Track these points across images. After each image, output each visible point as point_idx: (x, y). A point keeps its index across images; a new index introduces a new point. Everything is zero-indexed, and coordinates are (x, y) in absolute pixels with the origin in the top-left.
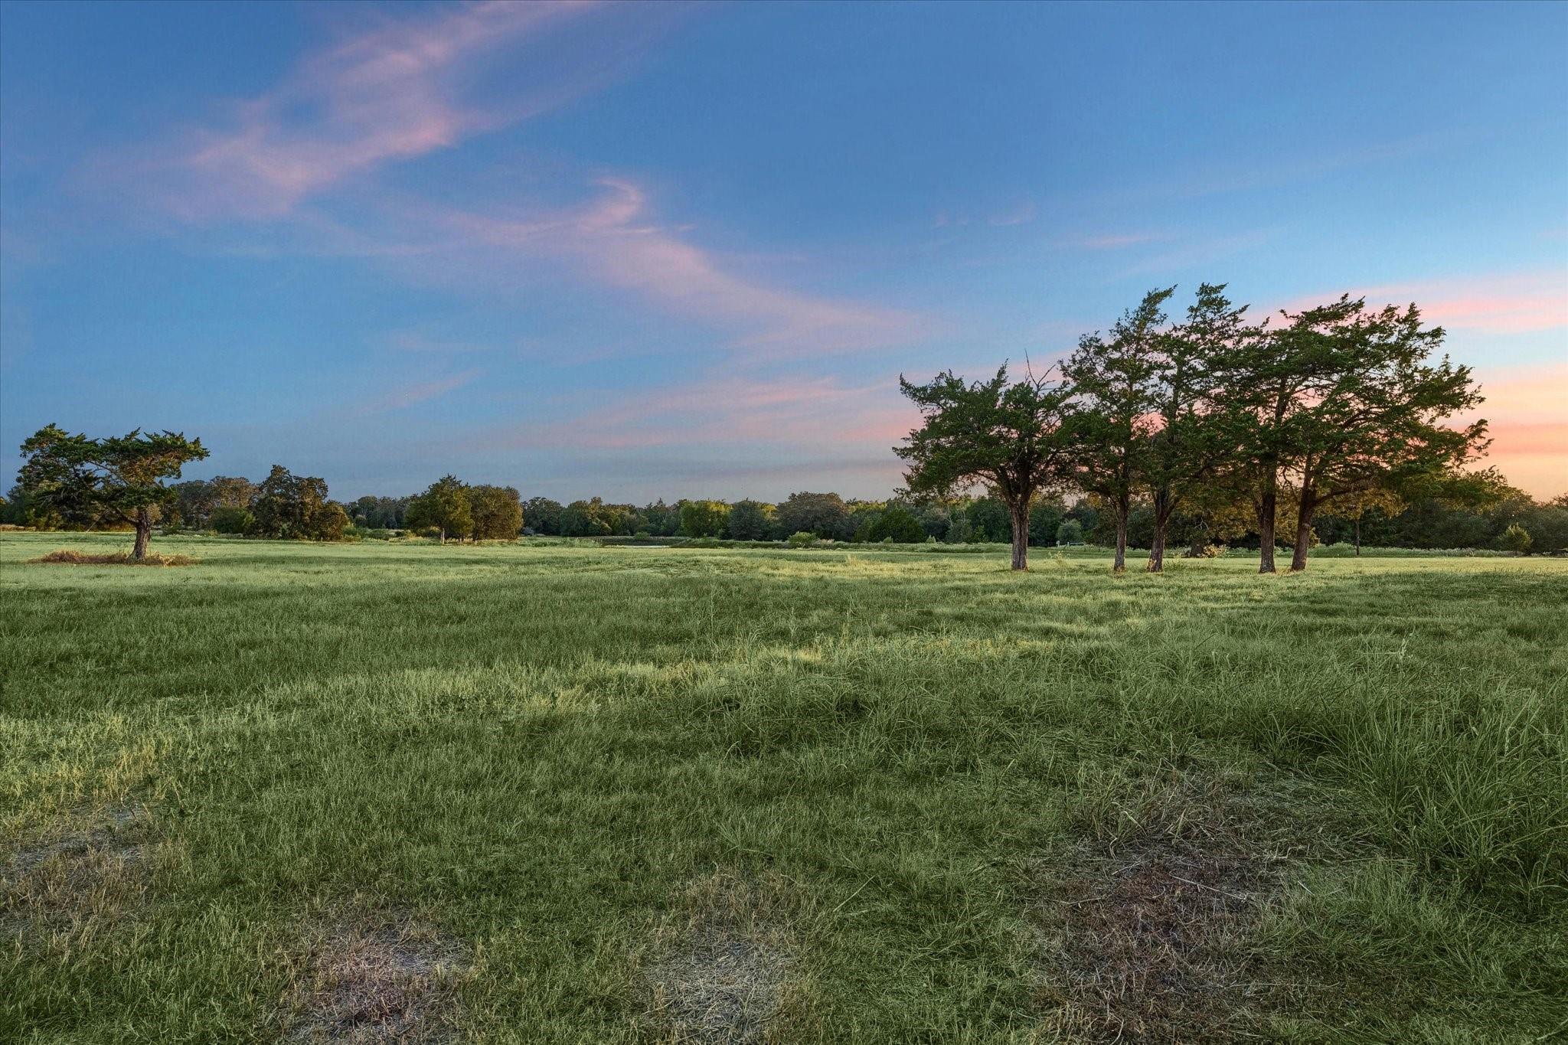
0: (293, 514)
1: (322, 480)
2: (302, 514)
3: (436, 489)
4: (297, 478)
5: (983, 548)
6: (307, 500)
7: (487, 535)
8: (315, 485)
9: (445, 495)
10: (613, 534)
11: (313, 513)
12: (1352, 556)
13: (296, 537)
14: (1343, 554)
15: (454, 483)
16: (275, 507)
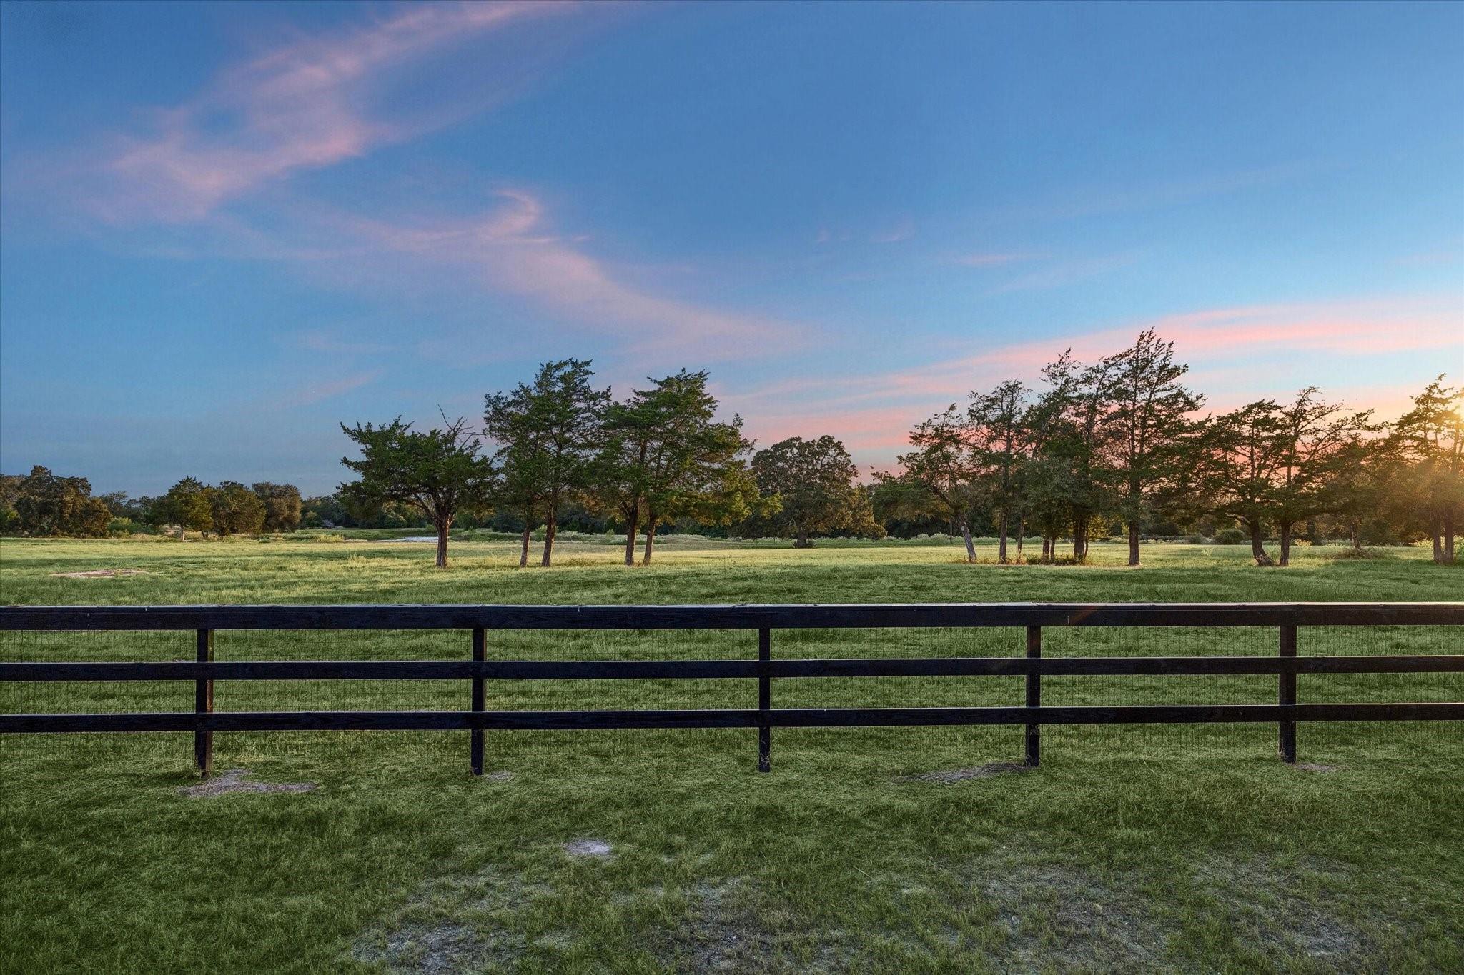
0: (52, 512)
1: (85, 479)
2: (62, 512)
3: (176, 491)
4: (58, 478)
5: (662, 540)
6: (67, 499)
7: (234, 531)
8: (79, 484)
9: (184, 495)
10: (409, 526)
11: (73, 511)
12: (947, 544)
13: (55, 534)
14: (938, 543)
15: (195, 485)
16: (33, 506)
